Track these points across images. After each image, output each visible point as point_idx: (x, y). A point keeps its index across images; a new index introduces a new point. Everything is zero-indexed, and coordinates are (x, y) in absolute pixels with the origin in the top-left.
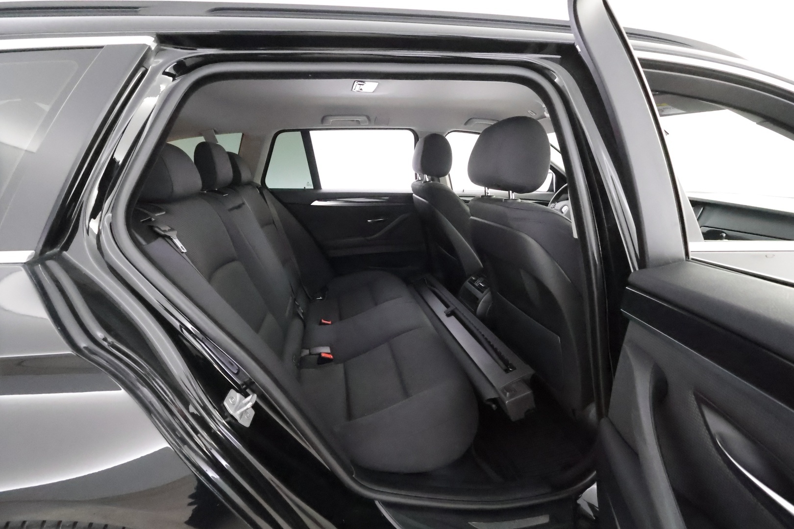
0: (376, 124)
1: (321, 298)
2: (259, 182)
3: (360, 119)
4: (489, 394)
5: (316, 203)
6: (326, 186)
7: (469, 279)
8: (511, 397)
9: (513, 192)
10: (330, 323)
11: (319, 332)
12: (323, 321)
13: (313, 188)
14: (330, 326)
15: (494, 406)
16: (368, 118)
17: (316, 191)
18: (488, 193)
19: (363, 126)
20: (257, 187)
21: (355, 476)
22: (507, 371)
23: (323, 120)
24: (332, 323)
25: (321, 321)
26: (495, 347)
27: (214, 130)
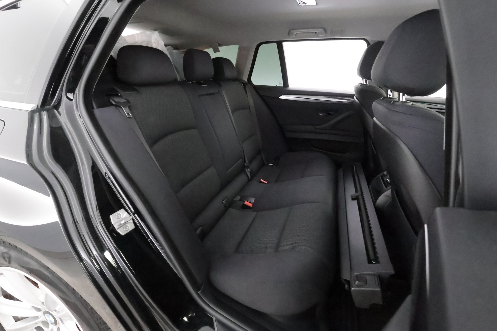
0: (332, 35)
1: (272, 164)
2: (246, 79)
3: (317, 31)
4: (346, 275)
5: (282, 97)
6: (293, 85)
7: (382, 174)
8: (358, 286)
9: (403, 95)
10: (266, 182)
11: (255, 187)
12: (262, 180)
13: (283, 86)
14: (265, 184)
15: (346, 286)
16: (325, 31)
17: (285, 89)
18: (390, 95)
19: (320, 37)
20: (243, 83)
21: (200, 293)
22: (370, 262)
23: (289, 34)
24: (267, 183)
25: (261, 180)
26: (373, 237)
27: (218, 43)
